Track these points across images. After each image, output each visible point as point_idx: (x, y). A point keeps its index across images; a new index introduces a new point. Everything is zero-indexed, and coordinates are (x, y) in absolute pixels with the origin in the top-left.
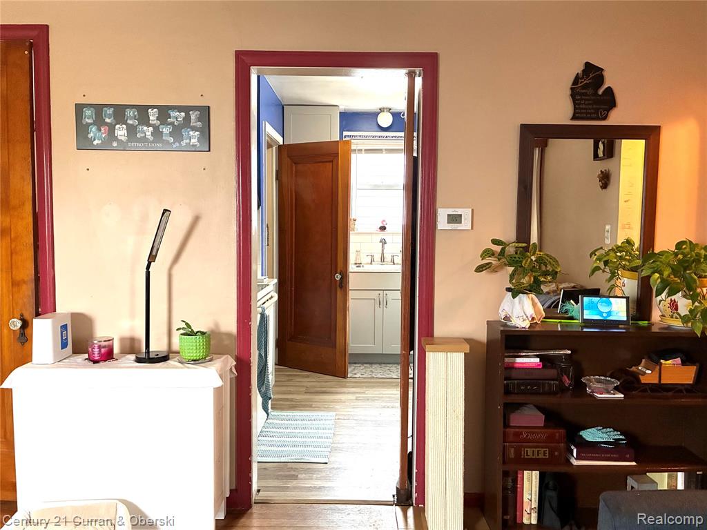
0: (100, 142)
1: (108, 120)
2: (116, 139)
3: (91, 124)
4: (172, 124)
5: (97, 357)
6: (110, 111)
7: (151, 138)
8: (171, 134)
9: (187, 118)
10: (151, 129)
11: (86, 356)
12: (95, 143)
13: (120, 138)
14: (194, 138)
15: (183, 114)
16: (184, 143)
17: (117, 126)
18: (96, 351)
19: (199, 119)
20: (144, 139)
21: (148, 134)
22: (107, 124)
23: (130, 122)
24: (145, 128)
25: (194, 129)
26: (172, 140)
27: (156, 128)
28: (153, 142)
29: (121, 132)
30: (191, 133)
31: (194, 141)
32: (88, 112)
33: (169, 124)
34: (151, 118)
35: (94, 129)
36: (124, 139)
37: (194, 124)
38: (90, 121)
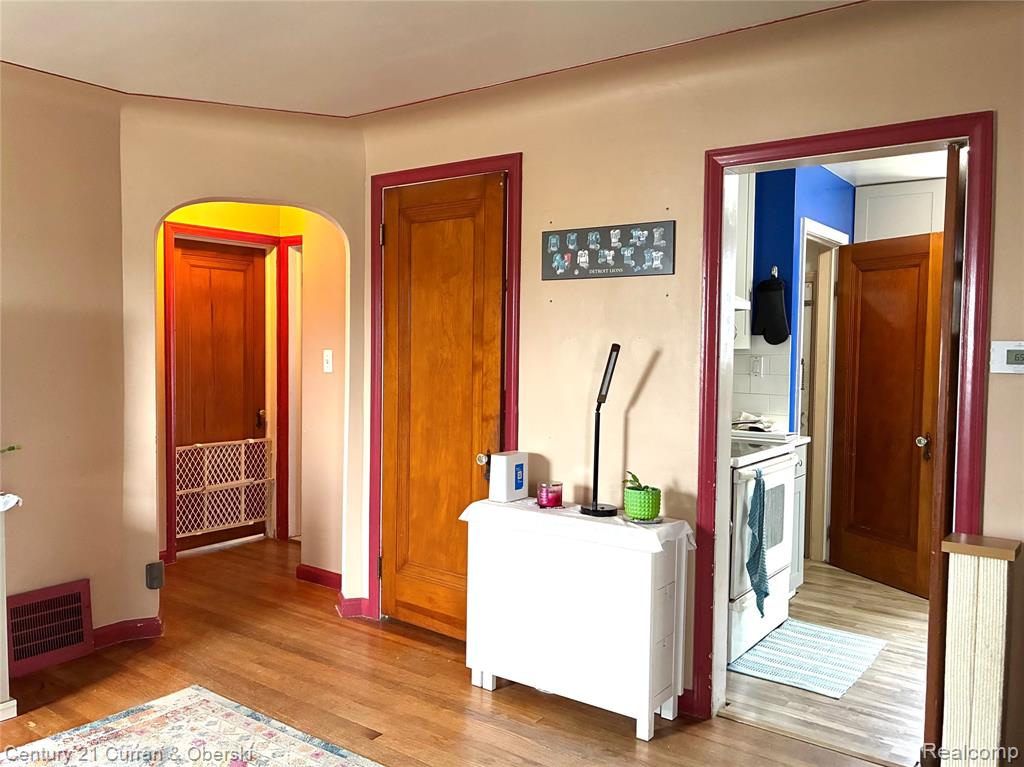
0: (562, 271)
1: (571, 247)
2: (577, 266)
3: (555, 252)
4: (634, 245)
5: (545, 503)
6: (573, 237)
7: (612, 263)
8: (633, 257)
9: (651, 237)
10: (612, 252)
11: (536, 500)
12: (558, 272)
13: (581, 265)
14: (656, 259)
15: (646, 232)
16: (645, 267)
17: (580, 252)
18: (544, 494)
19: (663, 237)
20: (606, 265)
21: (610, 258)
22: (570, 251)
23: (592, 247)
24: (607, 252)
25: (657, 249)
26: (633, 263)
27: (617, 251)
28: (614, 267)
29: (583, 259)
30: (654, 254)
31: (657, 263)
32: (553, 240)
33: (631, 246)
34: (613, 240)
35: (558, 257)
36: (585, 266)
37: (658, 243)
38: (555, 249)
